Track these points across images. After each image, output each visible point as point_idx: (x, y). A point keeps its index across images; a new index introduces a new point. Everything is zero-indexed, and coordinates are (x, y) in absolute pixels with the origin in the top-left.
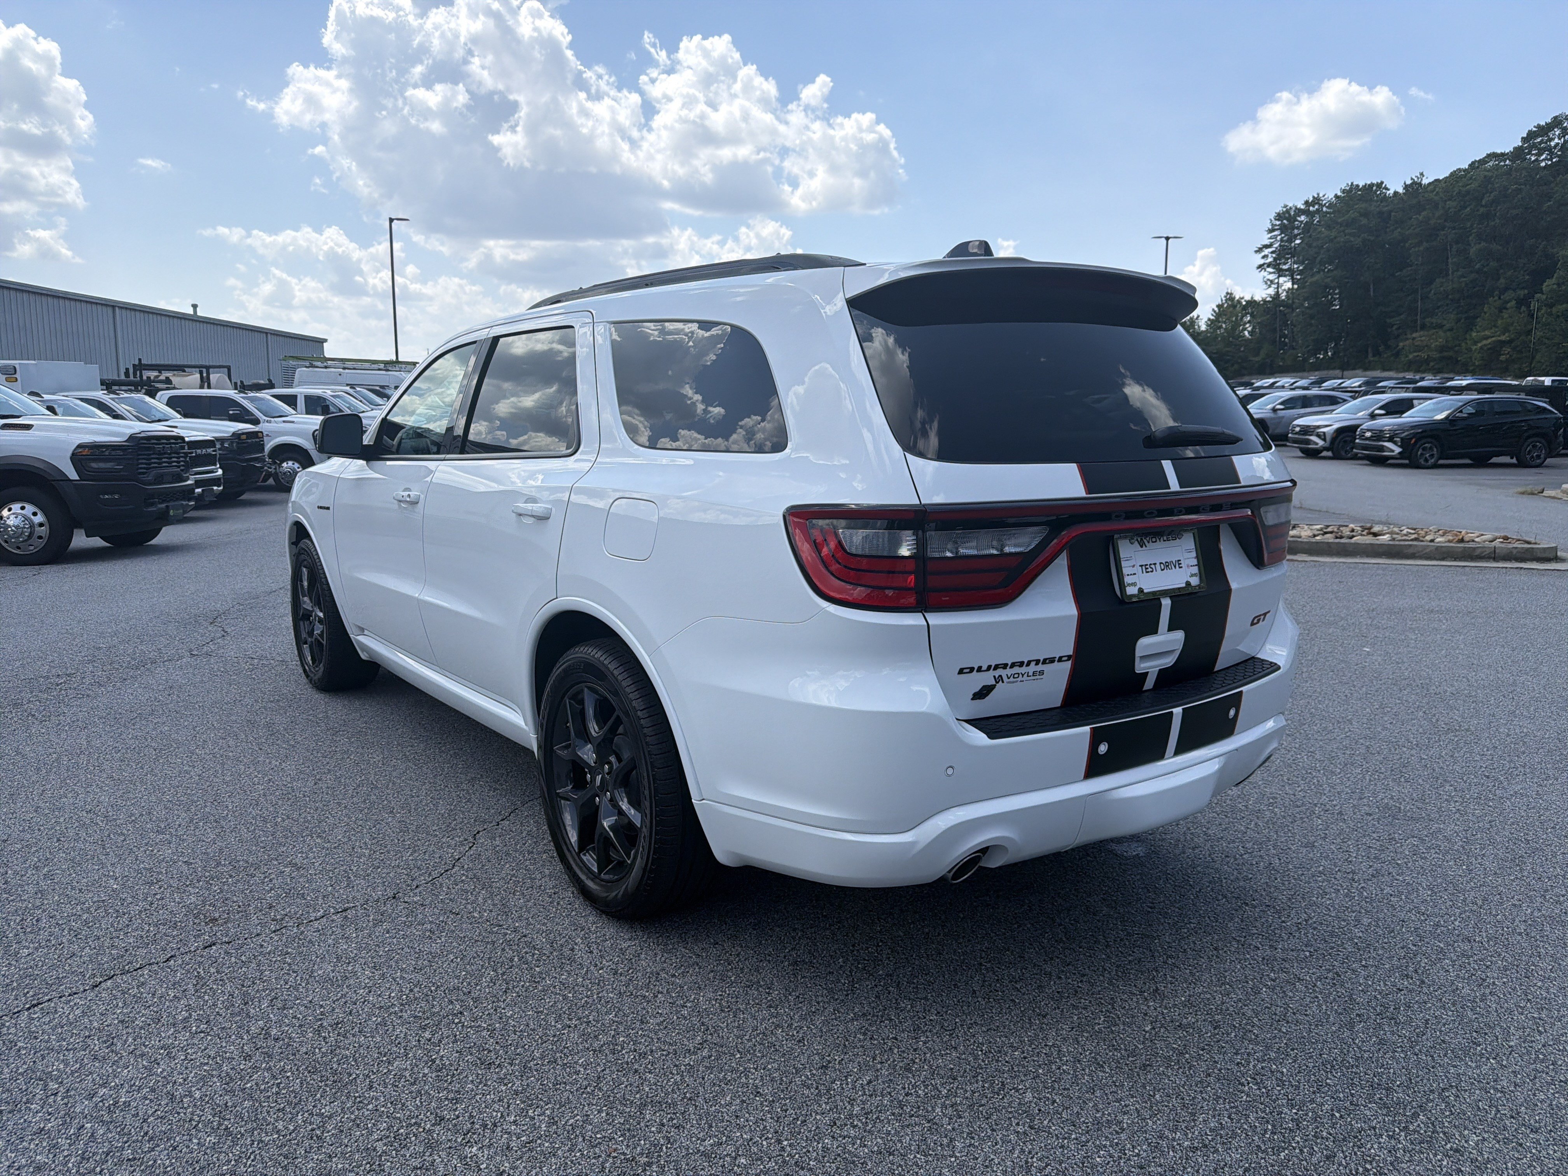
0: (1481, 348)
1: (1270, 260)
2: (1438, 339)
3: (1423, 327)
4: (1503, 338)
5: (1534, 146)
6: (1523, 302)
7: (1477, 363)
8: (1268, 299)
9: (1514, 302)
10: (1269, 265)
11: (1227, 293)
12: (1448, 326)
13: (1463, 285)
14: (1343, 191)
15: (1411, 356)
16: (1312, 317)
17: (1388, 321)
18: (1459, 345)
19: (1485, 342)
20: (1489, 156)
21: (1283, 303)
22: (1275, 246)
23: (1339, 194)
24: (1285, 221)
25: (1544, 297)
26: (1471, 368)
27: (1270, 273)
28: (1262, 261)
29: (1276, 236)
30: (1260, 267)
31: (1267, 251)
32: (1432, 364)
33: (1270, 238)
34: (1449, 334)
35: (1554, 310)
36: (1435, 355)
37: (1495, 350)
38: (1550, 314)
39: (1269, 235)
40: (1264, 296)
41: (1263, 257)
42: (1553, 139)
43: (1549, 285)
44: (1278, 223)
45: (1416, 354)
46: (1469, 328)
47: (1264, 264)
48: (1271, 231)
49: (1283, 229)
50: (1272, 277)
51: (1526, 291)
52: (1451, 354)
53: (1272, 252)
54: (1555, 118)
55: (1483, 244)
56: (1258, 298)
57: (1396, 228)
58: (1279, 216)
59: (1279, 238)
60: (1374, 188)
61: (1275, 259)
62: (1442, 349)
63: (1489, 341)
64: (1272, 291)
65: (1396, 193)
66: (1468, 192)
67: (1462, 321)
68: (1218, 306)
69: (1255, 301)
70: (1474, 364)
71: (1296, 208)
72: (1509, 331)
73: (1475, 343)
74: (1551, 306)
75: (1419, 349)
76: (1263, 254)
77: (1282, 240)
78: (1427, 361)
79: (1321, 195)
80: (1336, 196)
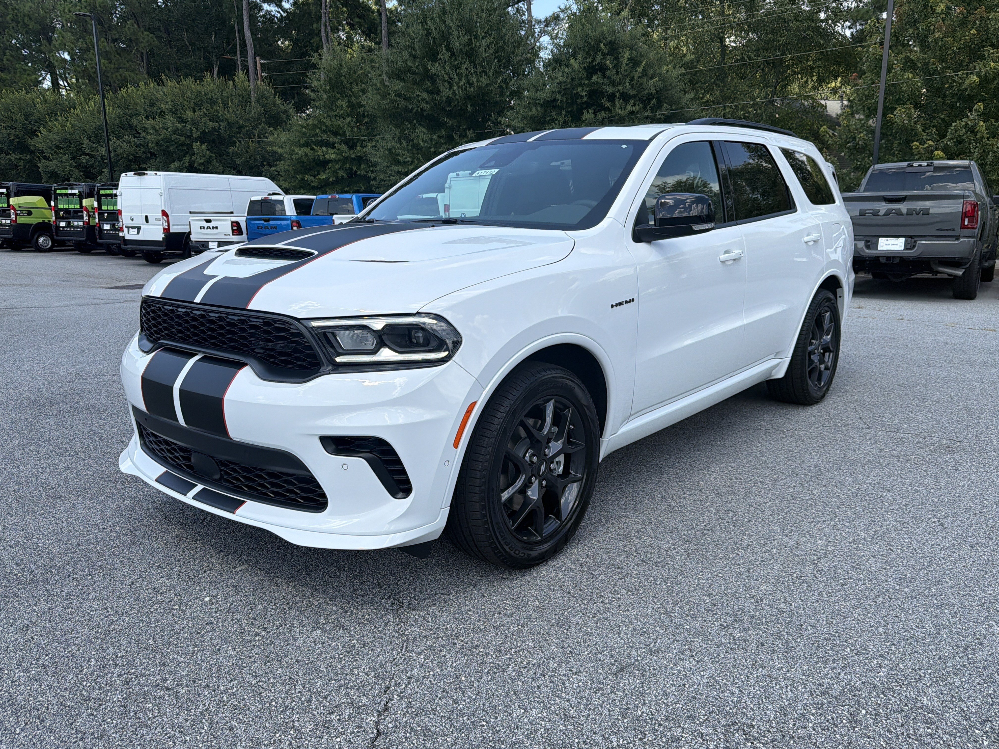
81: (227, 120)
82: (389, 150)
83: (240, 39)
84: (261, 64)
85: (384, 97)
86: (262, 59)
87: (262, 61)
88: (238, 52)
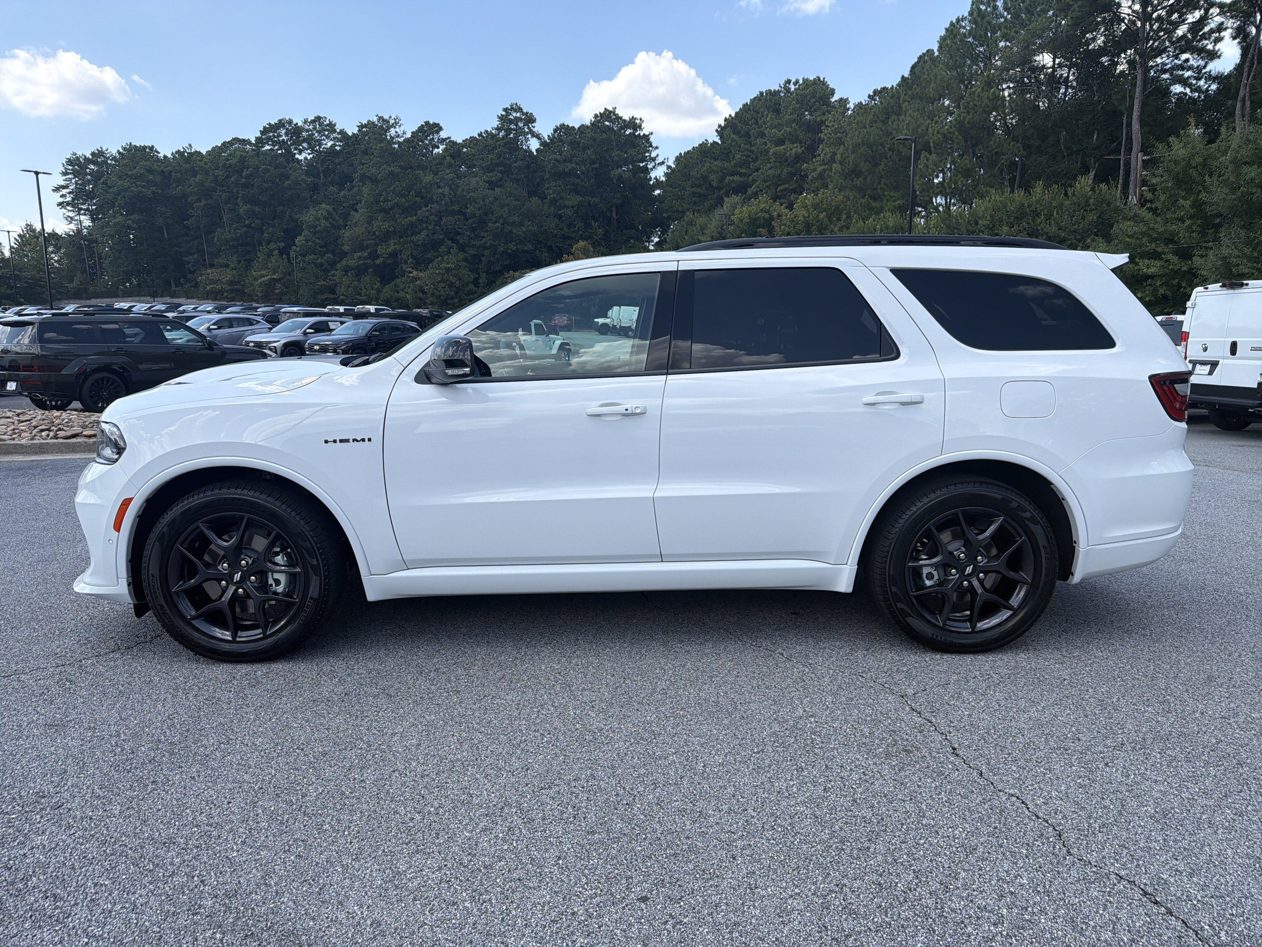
0: (261, 283)
1: (69, 199)
2: (228, 275)
3: (212, 266)
4: (274, 277)
5: (269, 138)
6: (283, 252)
7: (259, 295)
8: (71, 233)
9: (277, 251)
10: (68, 204)
11: (27, 225)
12: (232, 266)
13: (239, 235)
14: (124, 149)
15: (208, 288)
16: (120, 252)
17: (184, 259)
18: (244, 281)
19: (263, 279)
20: (234, 139)
21: (85, 238)
22: (71, 187)
23: (121, 151)
24: (76, 167)
25: (298, 249)
26: (255, 298)
27: (69, 211)
28: (61, 200)
29: (70, 179)
30: (60, 204)
31: (64, 191)
32: (225, 294)
33: (65, 180)
34: (234, 272)
35: (307, 259)
36: (227, 287)
37: (270, 285)
38: (304, 261)
39: (64, 178)
40: (67, 230)
41: (62, 196)
42: (281, 136)
43: (299, 240)
44: (70, 168)
45: (211, 286)
46: (248, 268)
47: (63, 202)
48: (65, 174)
49: (75, 174)
50: (71, 214)
51: (284, 244)
52: (239, 287)
53: (69, 193)
54: (280, 121)
55: (249, 206)
56: (59, 231)
57: (178, 186)
58: (70, 162)
59: (73, 181)
60: (148, 150)
61: (73, 199)
62: (231, 283)
63: (267, 278)
64: (73, 227)
65: (165, 157)
66: (230, 165)
67: (243, 262)
68: (19, 236)
69: (57, 234)
70: (257, 295)
71: (85, 157)
72: (277, 272)
73: (256, 279)
74: (304, 256)
75: (213, 282)
76: (61, 193)
77: (76, 183)
78: (221, 292)
79: (104, 149)
80: (119, 152)
81: (1047, 233)
82: (1224, 259)
83: (1127, 135)
84: (1143, 160)
85: (1234, 190)
86: (1144, 155)
87: (1145, 158)
88: (1123, 150)
